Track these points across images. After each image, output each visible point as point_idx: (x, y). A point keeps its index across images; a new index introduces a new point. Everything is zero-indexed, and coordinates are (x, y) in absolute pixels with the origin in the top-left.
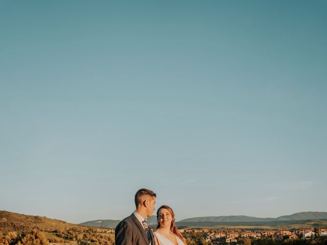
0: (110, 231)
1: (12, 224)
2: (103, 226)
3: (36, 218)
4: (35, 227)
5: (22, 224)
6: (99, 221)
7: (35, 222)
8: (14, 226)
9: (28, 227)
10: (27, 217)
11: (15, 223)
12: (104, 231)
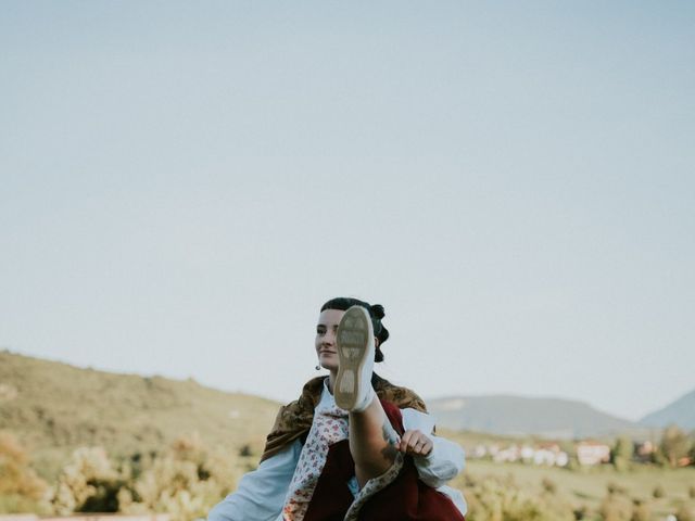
0: (511, 454)
1: (40, 413)
2: (475, 427)
3: (149, 383)
4: (147, 429)
5: (87, 415)
6: (453, 398)
7: (145, 407)
8: (51, 423)
9: (112, 431)
10: (109, 381)
11: (53, 408)
12: (481, 451)
